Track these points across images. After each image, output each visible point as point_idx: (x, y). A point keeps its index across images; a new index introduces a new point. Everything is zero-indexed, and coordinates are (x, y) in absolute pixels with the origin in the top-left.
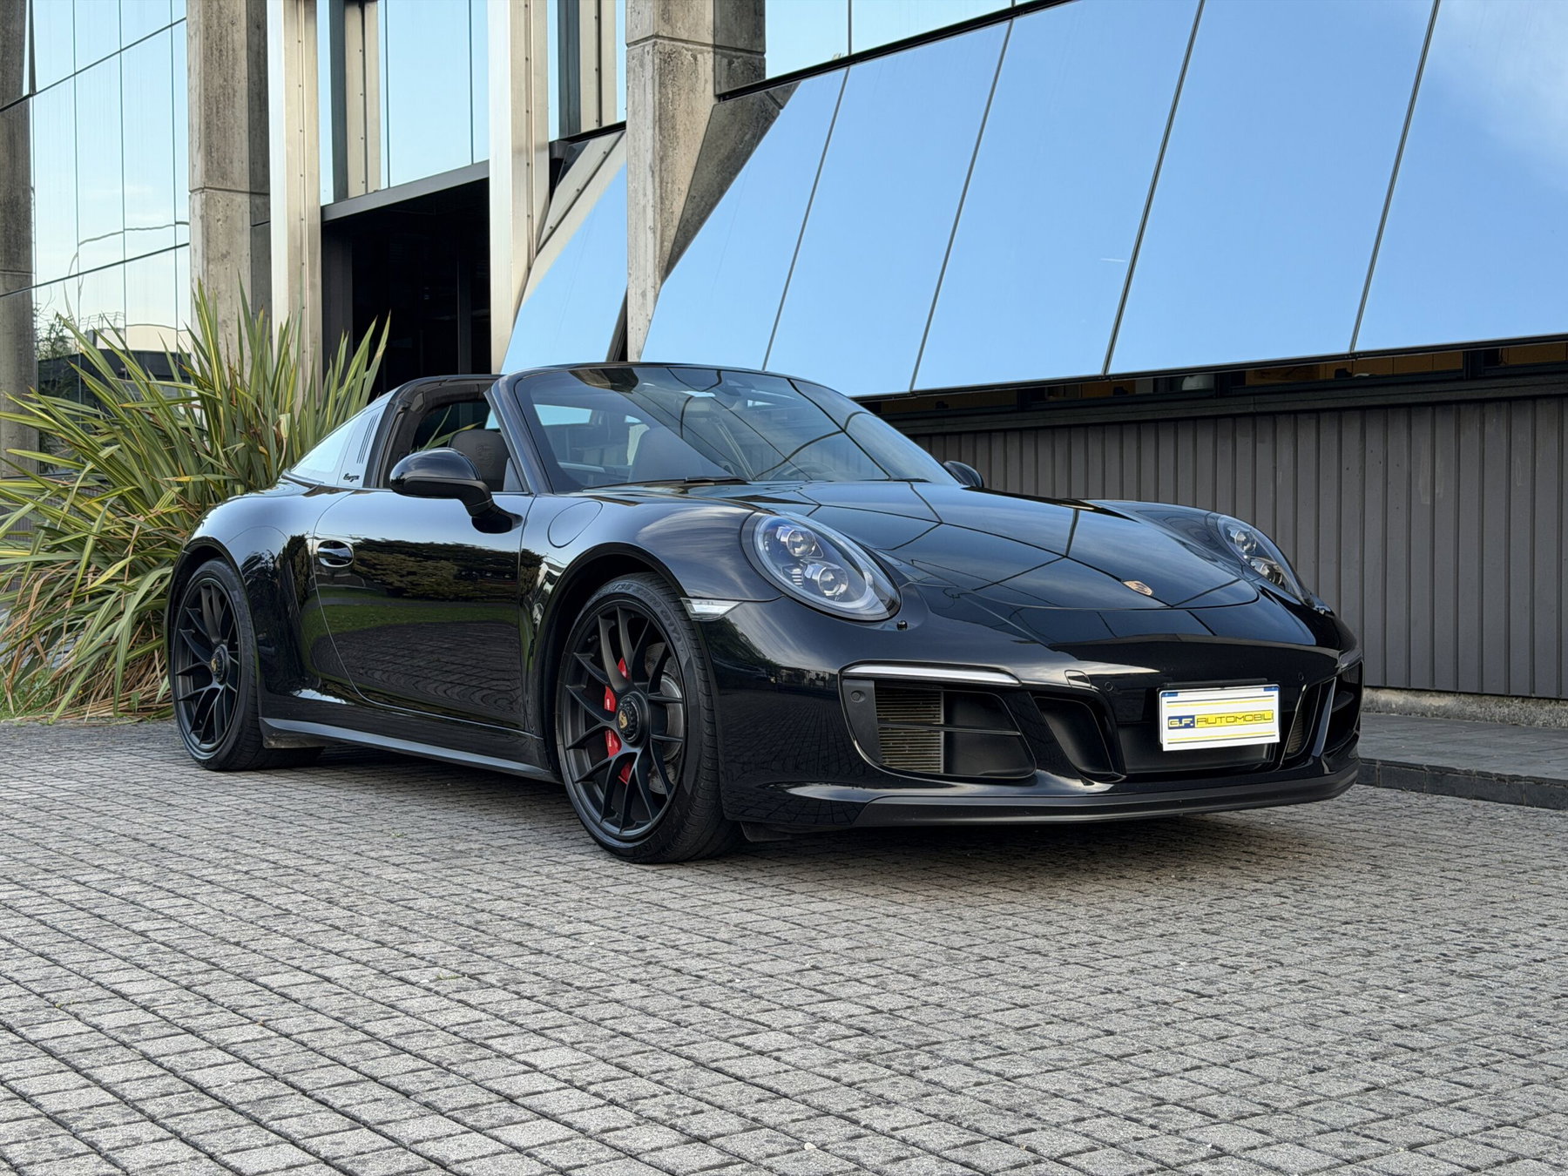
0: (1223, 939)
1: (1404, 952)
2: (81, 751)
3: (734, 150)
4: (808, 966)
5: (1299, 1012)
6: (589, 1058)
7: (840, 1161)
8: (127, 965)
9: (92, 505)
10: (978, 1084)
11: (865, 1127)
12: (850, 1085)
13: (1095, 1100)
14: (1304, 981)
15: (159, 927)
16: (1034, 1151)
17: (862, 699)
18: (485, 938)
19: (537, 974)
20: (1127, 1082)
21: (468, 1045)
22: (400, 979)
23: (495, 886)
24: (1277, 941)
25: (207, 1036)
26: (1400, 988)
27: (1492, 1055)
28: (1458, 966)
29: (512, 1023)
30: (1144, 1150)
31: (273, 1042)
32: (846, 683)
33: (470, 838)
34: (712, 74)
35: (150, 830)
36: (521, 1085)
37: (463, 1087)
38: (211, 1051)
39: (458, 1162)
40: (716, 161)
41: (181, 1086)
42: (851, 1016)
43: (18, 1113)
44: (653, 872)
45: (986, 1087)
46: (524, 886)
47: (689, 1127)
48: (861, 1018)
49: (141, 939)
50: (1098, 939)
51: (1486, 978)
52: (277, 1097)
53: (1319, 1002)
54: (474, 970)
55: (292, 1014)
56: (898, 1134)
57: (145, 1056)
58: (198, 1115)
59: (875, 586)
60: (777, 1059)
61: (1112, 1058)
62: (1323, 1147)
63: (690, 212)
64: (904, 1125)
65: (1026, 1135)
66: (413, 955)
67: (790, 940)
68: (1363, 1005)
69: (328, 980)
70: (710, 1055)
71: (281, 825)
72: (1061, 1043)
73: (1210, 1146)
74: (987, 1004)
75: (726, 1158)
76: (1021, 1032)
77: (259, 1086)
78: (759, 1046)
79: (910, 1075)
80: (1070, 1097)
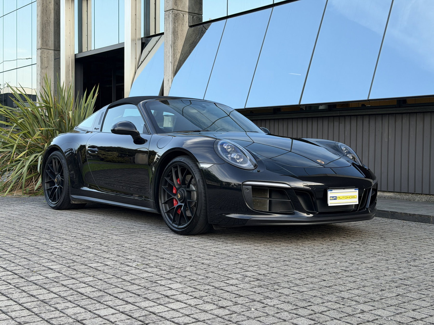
0: (347, 256)
1: (396, 260)
2: (16, 204)
3: (194, 41)
4: (237, 262)
5: (373, 275)
6: (186, 286)
7: (262, 313)
8: (49, 261)
9: (16, 136)
10: (293, 293)
11: (266, 304)
12: (259, 293)
13: (326, 298)
14: (372, 267)
15: (55, 251)
16: (314, 311)
17: (248, 191)
18: (147, 255)
19: (164, 264)
20: (333, 293)
21: (152, 282)
22: (127, 265)
23: (145, 241)
24: (362, 257)
25: (79, 280)
26: (398, 269)
27: (427, 287)
28: (412, 263)
29: (162, 277)
30: (343, 311)
31: (97, 281)
32: (244, 186)
33: (134, 228)
34: (188, 20)
35: (43, 225)
36: (169, 293)
37: (154, 293)
38: (81, 284)
39: (158, 313)
40: (189, 44)
41: (76, 293)
42: (253, 276)
43: (32, 300)
44: (187, 237)
45: (296, 294)
46: (153, 241)
47: (219, 304)
48: (256, 276)
49: (51, 254)
50: (314, 256)
51: (420, 267)
52: (103, 296)
53: (378, 273)
54: (146, 263)
55: (100, 274)
56: (276, 306)
57: (63, 285)
58: (83, 301)
59: (250, 160)
60: (237, 287)
61: (327, 287)
62: (390, 310)
63: (182, 58)
64: (276, 304)
65: (310, 307)
66: (128, 259)
67: (231, 255)
68: (390, 273)
69: (107, 265)
70: (218, 285)
71: (80, 224)
72: (312, 283)
73: (360, 310)
74: (289, 273)
75: (231, 312)
76: (301, 280)
77: (97, 293)
78: (231, 283)
79: (274, 291)
80: (319, 297)
